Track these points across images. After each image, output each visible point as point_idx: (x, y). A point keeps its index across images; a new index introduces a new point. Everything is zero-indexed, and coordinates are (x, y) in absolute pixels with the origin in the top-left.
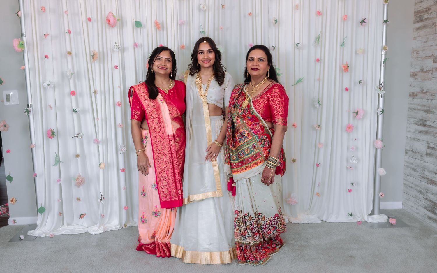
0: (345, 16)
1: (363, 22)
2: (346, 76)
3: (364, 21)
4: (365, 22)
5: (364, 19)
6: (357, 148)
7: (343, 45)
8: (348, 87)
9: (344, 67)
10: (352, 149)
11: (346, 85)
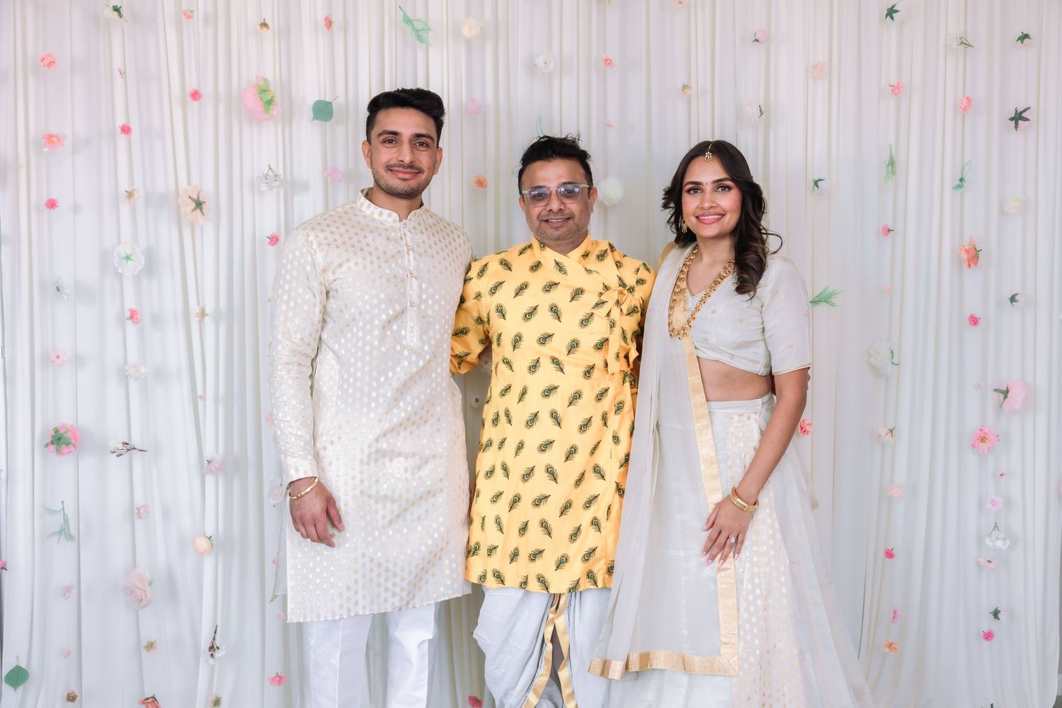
0: (965, 101)
1: (1018, 118)
2: (973, 279)
3: (1024, 115)
4: (1027, 120)
5: (1024, 111)
6: (1008, 503)
7: (960, 186)
8: (977, 314)
9: (967, 251)
10: (994, 503)
11: (973, 308)
